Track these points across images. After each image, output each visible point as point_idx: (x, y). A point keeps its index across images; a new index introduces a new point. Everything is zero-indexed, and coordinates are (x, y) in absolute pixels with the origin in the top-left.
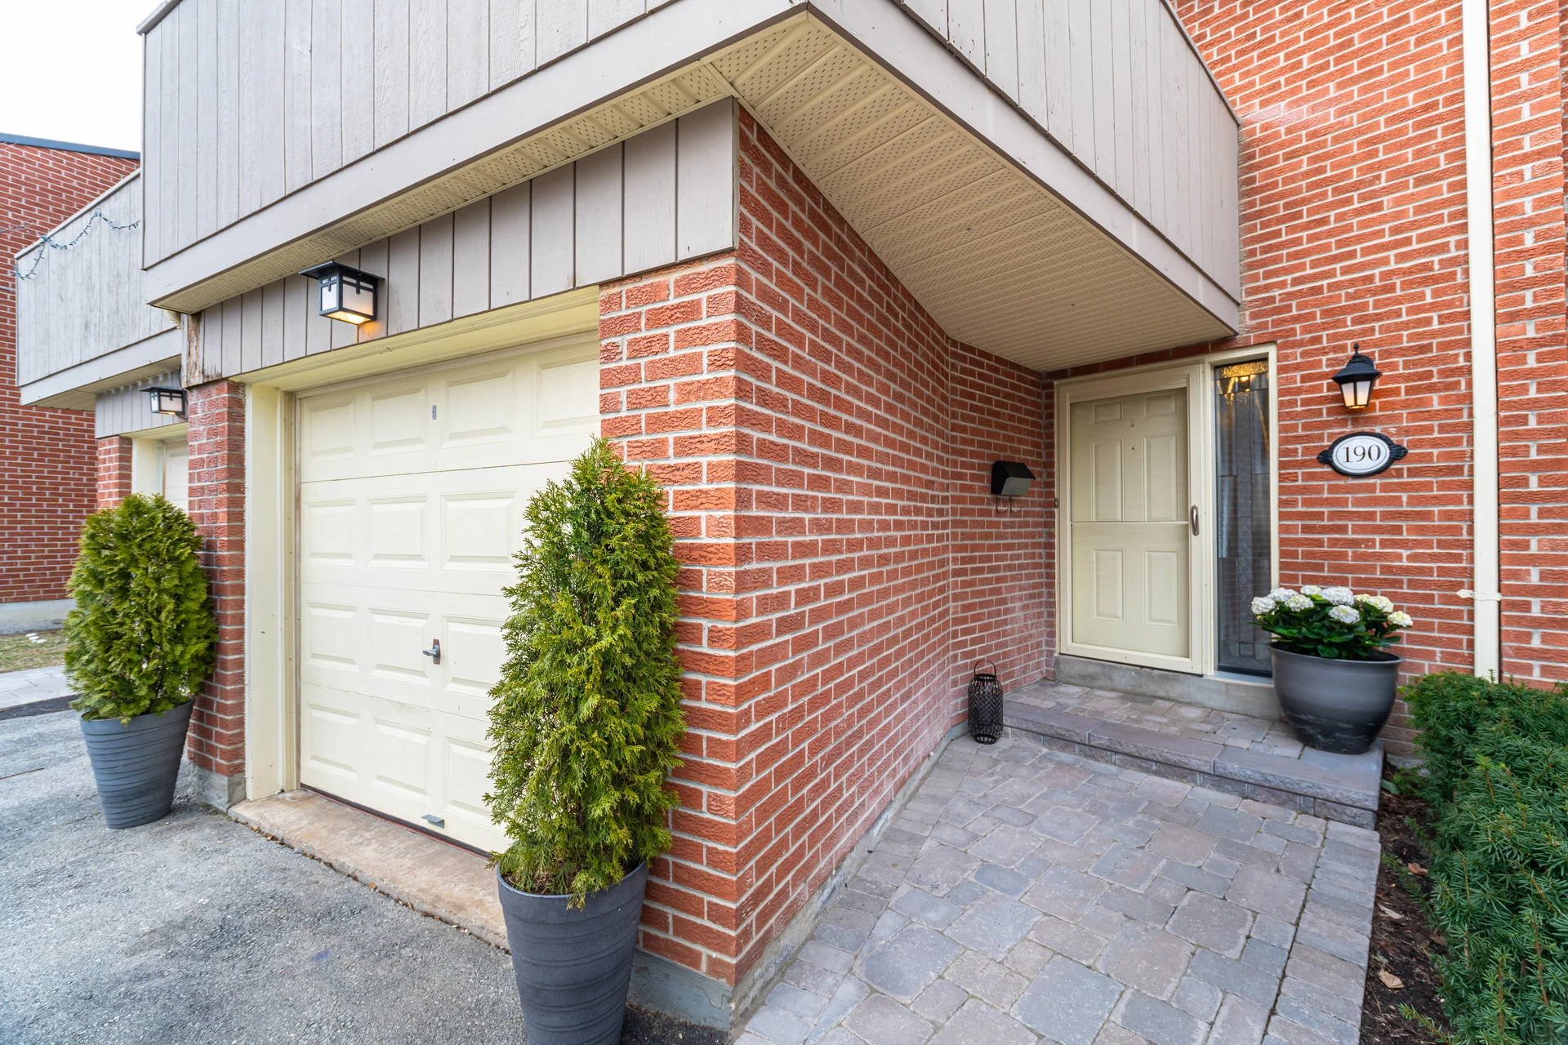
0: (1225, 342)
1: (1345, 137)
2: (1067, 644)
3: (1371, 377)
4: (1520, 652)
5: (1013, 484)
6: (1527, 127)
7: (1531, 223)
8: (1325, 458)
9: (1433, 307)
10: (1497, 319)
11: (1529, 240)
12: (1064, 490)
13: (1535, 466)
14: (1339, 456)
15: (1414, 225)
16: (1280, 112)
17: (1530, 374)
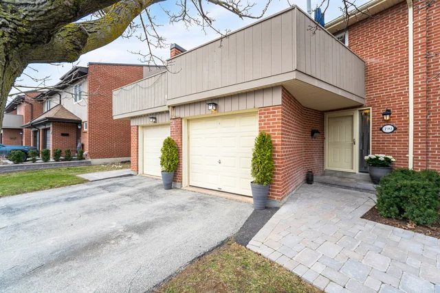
0: (361, 106)
1: (386, 66)
2: (327, 167)
3: (390, 114)
4: (416, 166)
5: (315, 135)
6: (420, 68)
7: (420, 86)
8: (381, 129)
9: (403, 101)
10: (414, 104)
11: (420, 89)
12: (326, 136)
13: (420, 131)
14: (384, 129)
15: (399, 84)
16: (373, 60)
17: (420, 114)
